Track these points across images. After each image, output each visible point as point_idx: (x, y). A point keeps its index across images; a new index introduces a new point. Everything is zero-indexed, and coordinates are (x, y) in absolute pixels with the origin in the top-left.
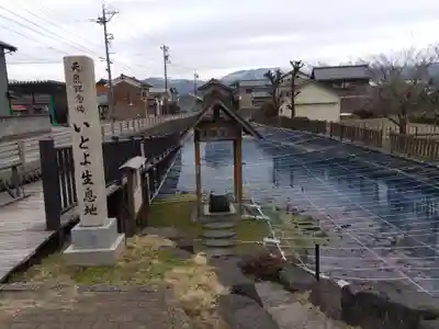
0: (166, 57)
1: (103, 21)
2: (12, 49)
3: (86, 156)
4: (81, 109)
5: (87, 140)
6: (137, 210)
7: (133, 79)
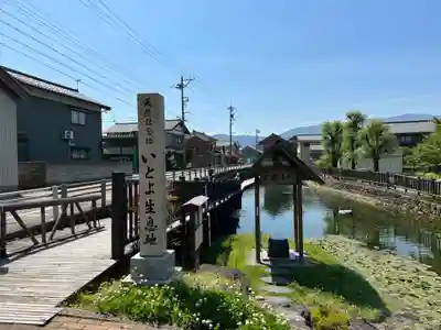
0: (232, 116)
1: (181, 87)
2: (108, 109)
3: (150, 185)
4: (150, 141)
5: (153, 170)
6: (197, 246)
7: (203, 134)
